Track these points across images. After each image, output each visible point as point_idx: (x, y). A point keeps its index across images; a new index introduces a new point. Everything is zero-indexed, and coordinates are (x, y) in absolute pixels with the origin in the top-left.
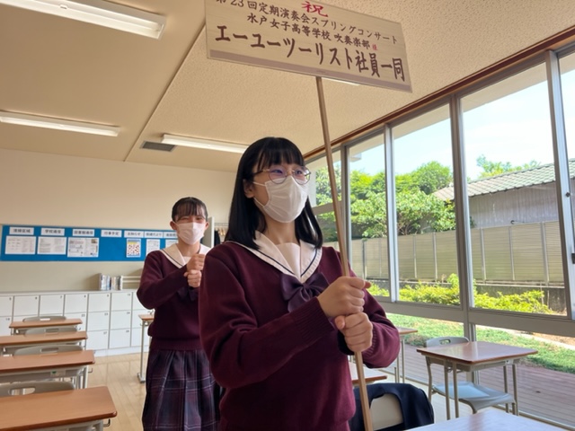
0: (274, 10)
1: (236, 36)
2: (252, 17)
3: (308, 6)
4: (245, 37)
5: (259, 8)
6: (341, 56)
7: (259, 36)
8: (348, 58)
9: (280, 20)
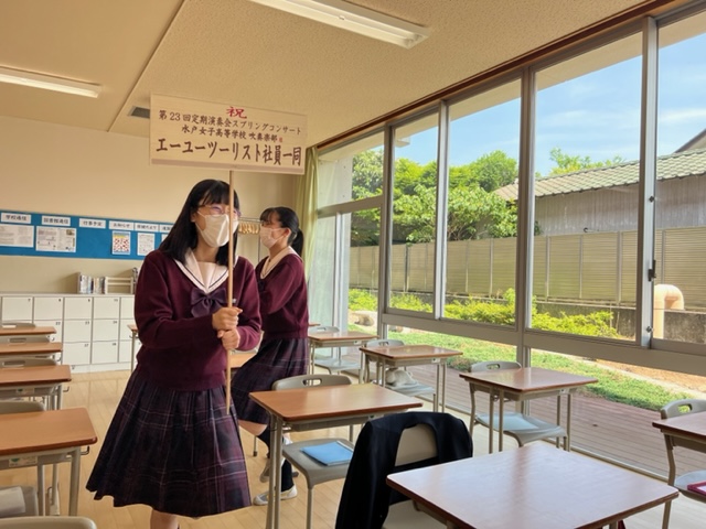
0: (203, 119)
1: (172, 146)
2: (185, 128)
3: (232, 111)
4: (179, 146)
5: (192, 119)
6: (252, 152)
7: (189, 143)
8: (258, 152)
9: (207, 127)
